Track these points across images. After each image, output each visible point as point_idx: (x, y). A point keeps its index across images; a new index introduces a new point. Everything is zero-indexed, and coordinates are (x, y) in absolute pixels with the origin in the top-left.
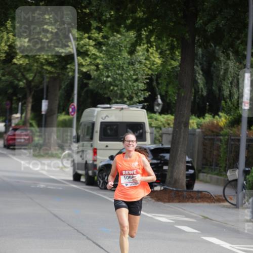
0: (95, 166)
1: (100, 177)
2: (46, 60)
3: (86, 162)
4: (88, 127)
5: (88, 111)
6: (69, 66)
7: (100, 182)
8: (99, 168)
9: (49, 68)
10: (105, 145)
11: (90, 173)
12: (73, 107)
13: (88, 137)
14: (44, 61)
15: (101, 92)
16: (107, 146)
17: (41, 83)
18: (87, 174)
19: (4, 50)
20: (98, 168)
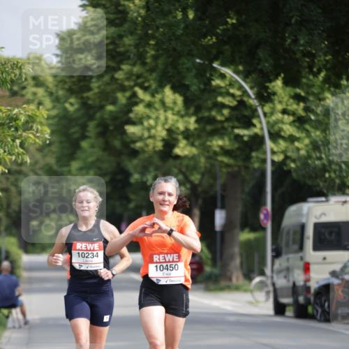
0: (308, 289)
1: (317, 304)
2: (221, 147)
3: (294, 284)
4: (295, 233)
5: (293, 209)
6: (254, 154)
7: (317, 311)
8: (315, 290)
9: (225, 160)
10: (322, 257)
11: (301, 299)
12: (265, 212)
13: (296, 247)
14: (217, 149)
15: (309, 182)
16: (325, 259)
17: (212, 186)
18: (296, 302)
19: (160, 136)
20: (312, 291)
